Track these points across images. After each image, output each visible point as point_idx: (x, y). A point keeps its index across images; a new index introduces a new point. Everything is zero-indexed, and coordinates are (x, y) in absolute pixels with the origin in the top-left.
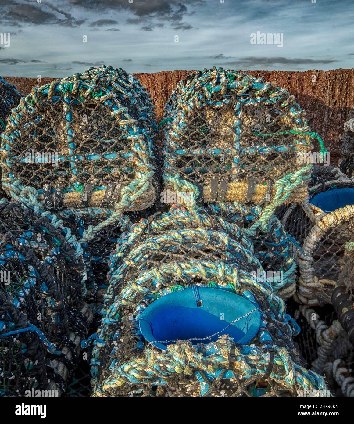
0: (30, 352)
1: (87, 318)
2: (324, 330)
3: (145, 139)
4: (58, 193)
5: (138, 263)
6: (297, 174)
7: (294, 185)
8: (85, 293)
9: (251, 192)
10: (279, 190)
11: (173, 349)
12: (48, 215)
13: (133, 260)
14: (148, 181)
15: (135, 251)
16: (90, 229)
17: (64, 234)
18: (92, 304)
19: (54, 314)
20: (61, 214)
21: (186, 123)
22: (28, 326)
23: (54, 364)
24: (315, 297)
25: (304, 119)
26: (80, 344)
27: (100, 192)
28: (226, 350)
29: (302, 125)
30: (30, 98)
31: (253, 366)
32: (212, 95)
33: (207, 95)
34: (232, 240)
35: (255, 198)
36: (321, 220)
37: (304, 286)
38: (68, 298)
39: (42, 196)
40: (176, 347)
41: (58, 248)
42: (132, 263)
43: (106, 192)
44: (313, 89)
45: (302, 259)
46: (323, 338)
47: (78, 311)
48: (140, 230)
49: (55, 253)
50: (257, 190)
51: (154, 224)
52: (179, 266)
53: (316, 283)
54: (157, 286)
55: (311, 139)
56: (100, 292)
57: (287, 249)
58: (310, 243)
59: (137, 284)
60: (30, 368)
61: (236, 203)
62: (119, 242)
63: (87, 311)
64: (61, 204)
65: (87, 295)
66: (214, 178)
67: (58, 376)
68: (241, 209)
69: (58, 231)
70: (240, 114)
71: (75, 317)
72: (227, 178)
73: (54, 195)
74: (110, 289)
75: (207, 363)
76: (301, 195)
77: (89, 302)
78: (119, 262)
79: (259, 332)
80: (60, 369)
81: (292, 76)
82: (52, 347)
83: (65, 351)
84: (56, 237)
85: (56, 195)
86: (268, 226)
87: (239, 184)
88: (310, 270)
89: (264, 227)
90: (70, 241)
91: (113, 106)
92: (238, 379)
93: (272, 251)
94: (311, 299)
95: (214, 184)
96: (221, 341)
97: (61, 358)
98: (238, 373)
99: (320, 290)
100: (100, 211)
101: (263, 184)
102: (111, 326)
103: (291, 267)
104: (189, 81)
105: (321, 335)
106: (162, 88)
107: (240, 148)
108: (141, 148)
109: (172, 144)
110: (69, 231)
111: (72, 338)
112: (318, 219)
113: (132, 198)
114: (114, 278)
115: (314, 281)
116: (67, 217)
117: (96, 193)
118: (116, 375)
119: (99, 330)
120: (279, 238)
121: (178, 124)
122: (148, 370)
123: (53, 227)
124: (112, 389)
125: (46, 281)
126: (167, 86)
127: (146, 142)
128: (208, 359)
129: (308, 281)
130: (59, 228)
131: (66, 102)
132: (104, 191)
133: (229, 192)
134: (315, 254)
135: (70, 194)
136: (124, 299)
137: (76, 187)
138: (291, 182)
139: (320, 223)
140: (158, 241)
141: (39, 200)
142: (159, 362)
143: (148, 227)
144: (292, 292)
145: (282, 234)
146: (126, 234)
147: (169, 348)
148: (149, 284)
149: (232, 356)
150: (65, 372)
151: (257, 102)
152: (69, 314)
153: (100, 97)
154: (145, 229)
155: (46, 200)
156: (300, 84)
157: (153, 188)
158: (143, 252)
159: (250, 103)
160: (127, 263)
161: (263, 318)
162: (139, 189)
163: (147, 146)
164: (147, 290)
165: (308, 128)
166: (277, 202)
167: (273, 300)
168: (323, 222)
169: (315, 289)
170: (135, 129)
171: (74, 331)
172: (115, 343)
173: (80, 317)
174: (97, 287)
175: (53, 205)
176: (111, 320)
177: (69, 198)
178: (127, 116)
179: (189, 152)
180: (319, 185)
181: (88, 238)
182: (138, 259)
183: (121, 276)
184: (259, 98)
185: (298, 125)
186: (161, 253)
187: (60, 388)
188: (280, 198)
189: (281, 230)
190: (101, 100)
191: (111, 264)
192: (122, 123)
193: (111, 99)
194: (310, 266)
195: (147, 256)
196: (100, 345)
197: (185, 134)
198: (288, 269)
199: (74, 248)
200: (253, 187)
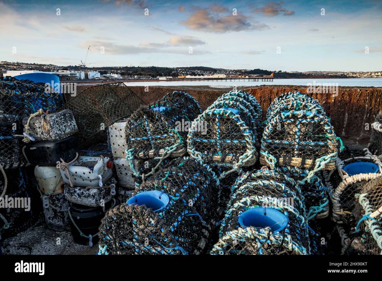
0: (196, 224)
1: (219, 213)
2: (345, 239)
3: (252, 135)
4: (211, 156)
5: (243, 193)
6: (329, 156)
7: (326, 162)
8: (219, 201)
9: (303, 163)
10: (317, 164)
11: (248, 229)
12: (206, 165)
13: (241, 191)
14: (252, 154)
15: (242, 187)
16: (224, 173)
17: (212, 175)
18: (222, 207)
19: (205, 210)
20: (211, 165)
21: (272, 129)
22: (196, 213)
23: (204, 230)
24: (341, 220)
25: (332, 131)
26: (215, 224)
27: (229, 157)
28: (267, 232)
29: (331, 133)
30: (202, 116)
31: (277, 239)
32: (285, 117)
33: (282, 117)
34: (286, 187)
35: (305, 166)
36: (345, 179)
37: (335, 213)
38: (212, 203)
39: (204, 156)
40: (249, 228)
41: (209, 181)
42: (240, 192)
43: (232, 157)
44: (357, 101)
45: (334, 199)
46: (344, 243)
47: (215, 210)
48: (246, 177)
49: (208, 183)
50: (307, 162)
51: (253, 175)
52: (258, 197)
53: (342, 212)
54: (248, 204)
55: (336, 140)
56: (226, 202)
57: (323, 193)
58: (338, 191)
59: (240, 202)
60: (195, 230)
61: (296, 168)
62: (236, 180)
63: (219, 210)
64: (212, 160)
65: (220, 203)
66: (285, 154)
67: (205, 236)
68: (298, 170)
69: (210, 173)
70: (299, 127)
71: (214, 212)
72: (292, 155)
73: (209, 156)
74: (230, 202)
75: (259, 236)
76: (331, 167)
77: (221, 206)
78: (236, 189)
79: (285, 228)
80: (206, 233)
81: (344, 93)
82: (204, 223)
83: (209, 226)
84: (209, 176)
85: (210, 156)
86: (311, 181)
87: (298, 158)
88: (338, 205)
89: (309, 181)
90: (214, 178)
91: (238, 121)
92: (272, 244)
93: (315, 193)
94: (339, 221)
95: (285, 157)
96: (266, 229)
97: (207, 229)
98: (271, 241)
99: (343, 216)
100: (229, 165)
101: (310, 159)
102: (228, 218)
103: (325, 202)
104: (281, 99)
105: (344, 241)
106: (268, 97)
107: (299, 141)
108: (250, 139)
109: (265, 137)
110: (214, 173)
111: (212, 221)
112: (344, 178)
113: (244, 161)
114: (232, 198)
115: (340, 211)
116: (214, 166)
117: (227, 157)
118: (227, 235)
119: (224, 219)
120: (318, 187)
121: (268, 128)
122: (239, 235)
123: (208, 171)
124: (225, 239)
125: (203, 195)
126: (271, 96)
127: (252, 137)
128: (260, 234)
129: (337, 211)
130: (210, 172)
131: (217, 118)
132: (231, 156)
133: (292, 162)
134: (341, 197)
135: (216, 157)
136: (235, 208)
137: (219, 153)
138: (325, 160)
139: (344, 181)
140: (252, 184)
141: (202, 158)
142: (243, 232)
143: (250, 175)
144: (325, 215)
145: (320, 185)
146: (240, 177)
147: (247, 228)
148: (245, 203)
149: (269, 234)
150: (208, 235)
151: (308, 121)
152: (212, 211)
153: (232, 117)
154: (248, 177)
155: (205, 158)
156: (349, 98)
157: (255, 157)
158: (245, 188)
159: (304, 121)
160: (238, 192)
161: (288, 223)
162: (248, 157)
163: (253, 138)
164: (244, 206)
165: (335, 135)
166: (316, 169)
167: (298, 217)
168: (346, 181)
169: (341, 216)
170: (247, 131)
171: (213, 219)
172: (229, 225)
173: (216, 212)
174: (225, 200)
175: (208, 161)
176: (229, 216)
177: (216, 158)
178: (244, 125)
179: (273, 141)
180: (351, 159)
181: (222, 177)
182: (243, 191)
183: (235, 197)
184: (309, 119)
185: (329, 133)
186: (253, 190)
187: (206, 241)
188: (318, 168)
189: (320, 183)
190: (233, 118)
191: (232, 190)
192: (241, 128)
193: (237, 118)
194: (338, 203)
195: (247, 190)
196: (223, 225)
197: (271, 134)
198: (324, 203)
199: (216, 181)
200: (305, 161)
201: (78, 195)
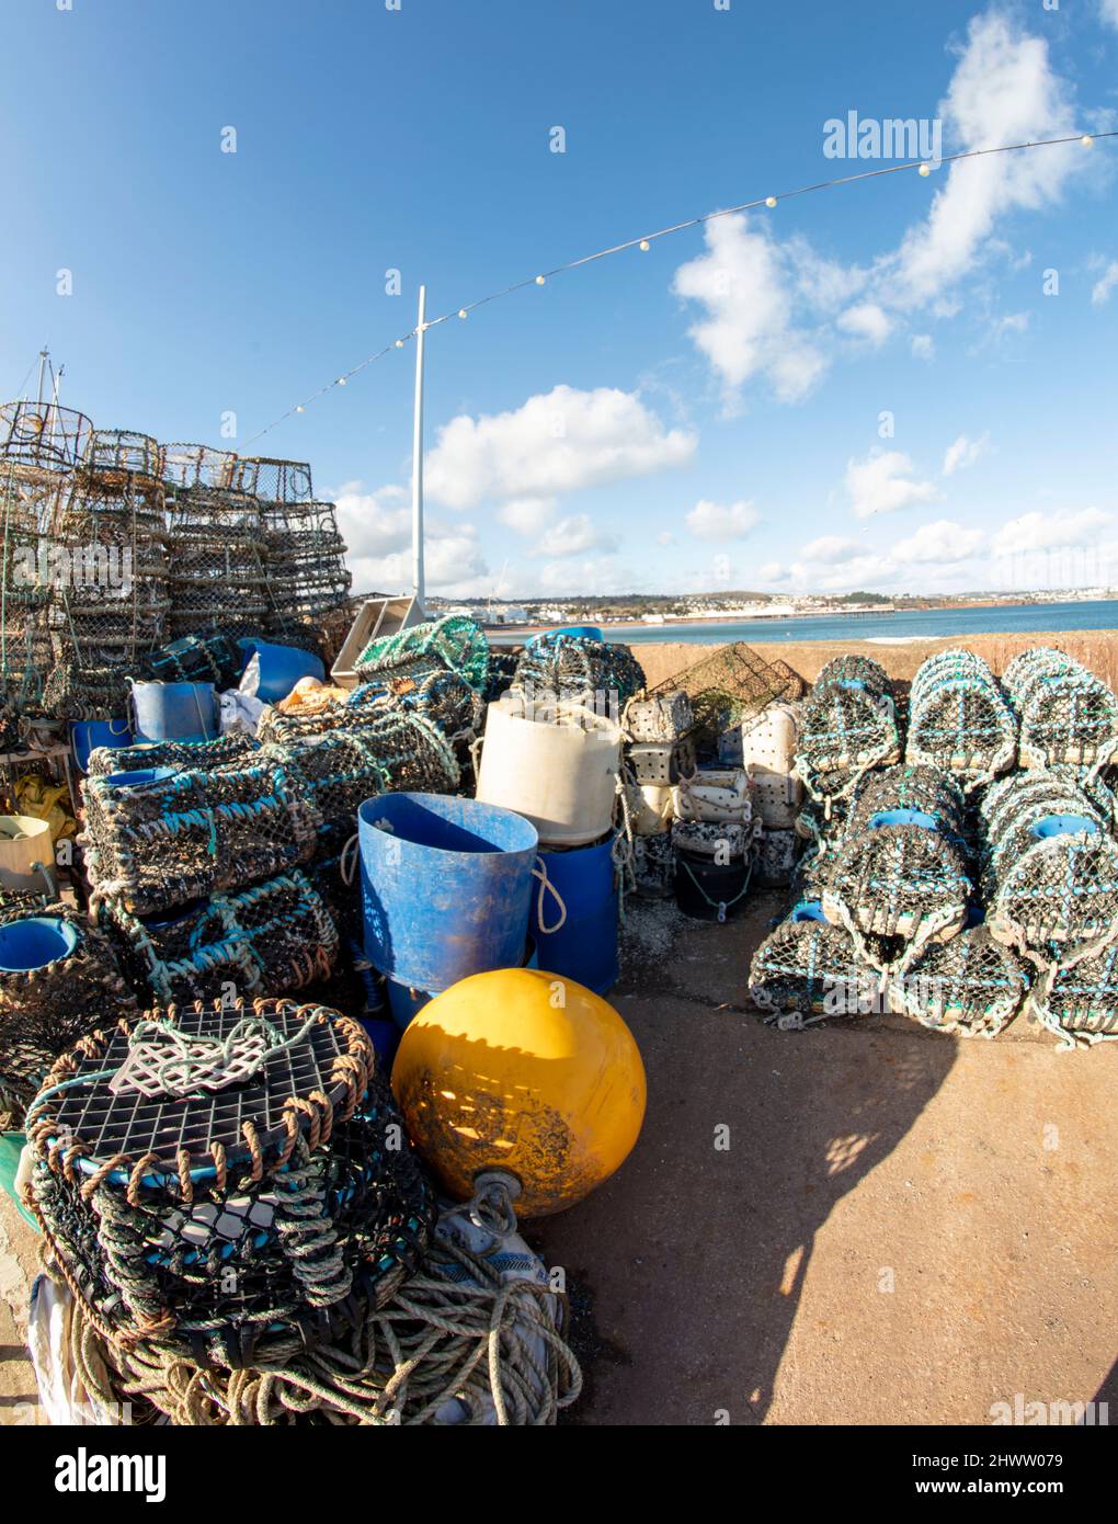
101: (1090, 749)
138: (1109, 747)
166: (1100, 763)
185: (1112, 706)
201: (704, 835)
